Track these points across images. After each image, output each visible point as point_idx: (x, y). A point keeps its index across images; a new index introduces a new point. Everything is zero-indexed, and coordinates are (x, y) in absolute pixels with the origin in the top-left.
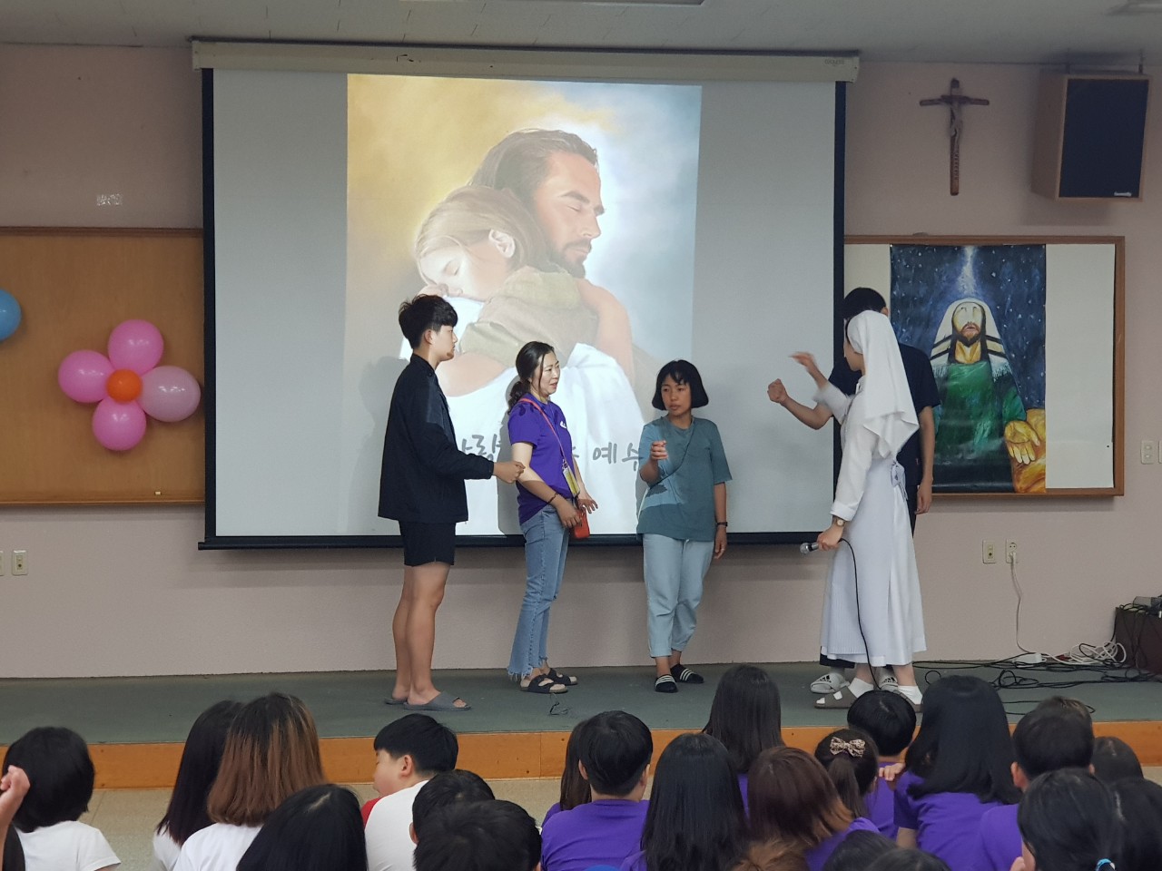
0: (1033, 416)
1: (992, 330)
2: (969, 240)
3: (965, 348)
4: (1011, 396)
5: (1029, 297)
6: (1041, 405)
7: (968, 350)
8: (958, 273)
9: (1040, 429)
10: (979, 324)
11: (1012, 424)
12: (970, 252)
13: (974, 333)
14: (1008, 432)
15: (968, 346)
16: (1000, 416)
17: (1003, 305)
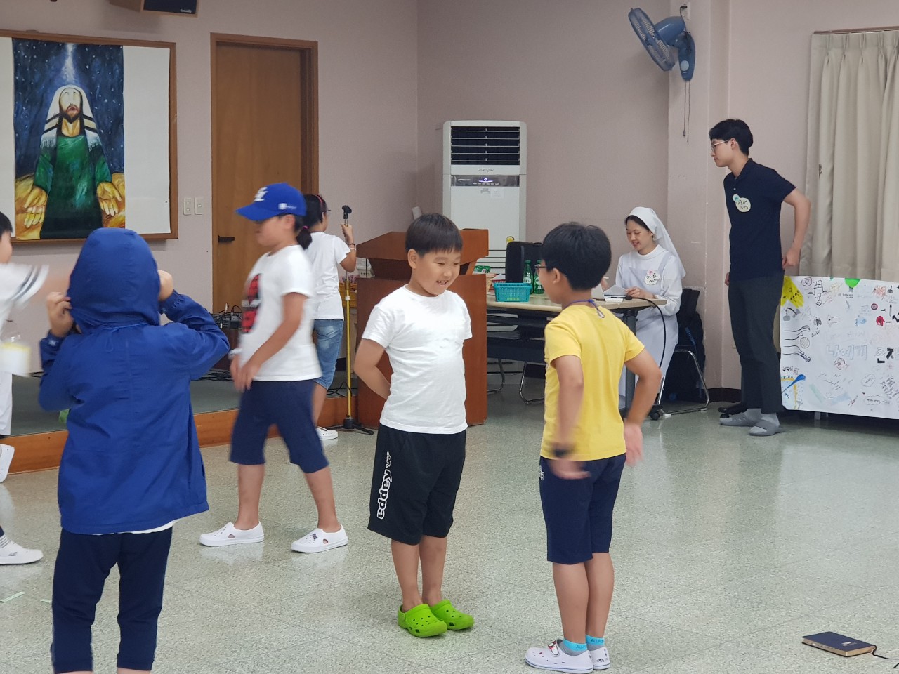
0: (116, 178)
1: (87, 111)
2: (70, 38)
3: (68, 124)
4: (101, 162)
5: (112, 87)
6: (121, 171)
7: (70, 126)
8: (62, 64)
9: (121, 190)
10: (78, 106)
11: (101, 185)
12: (70, 48)
13: (75, 112)
14: (99, 191)
15: (71, 123)
16: (94, 179)
17: (95, 93)
